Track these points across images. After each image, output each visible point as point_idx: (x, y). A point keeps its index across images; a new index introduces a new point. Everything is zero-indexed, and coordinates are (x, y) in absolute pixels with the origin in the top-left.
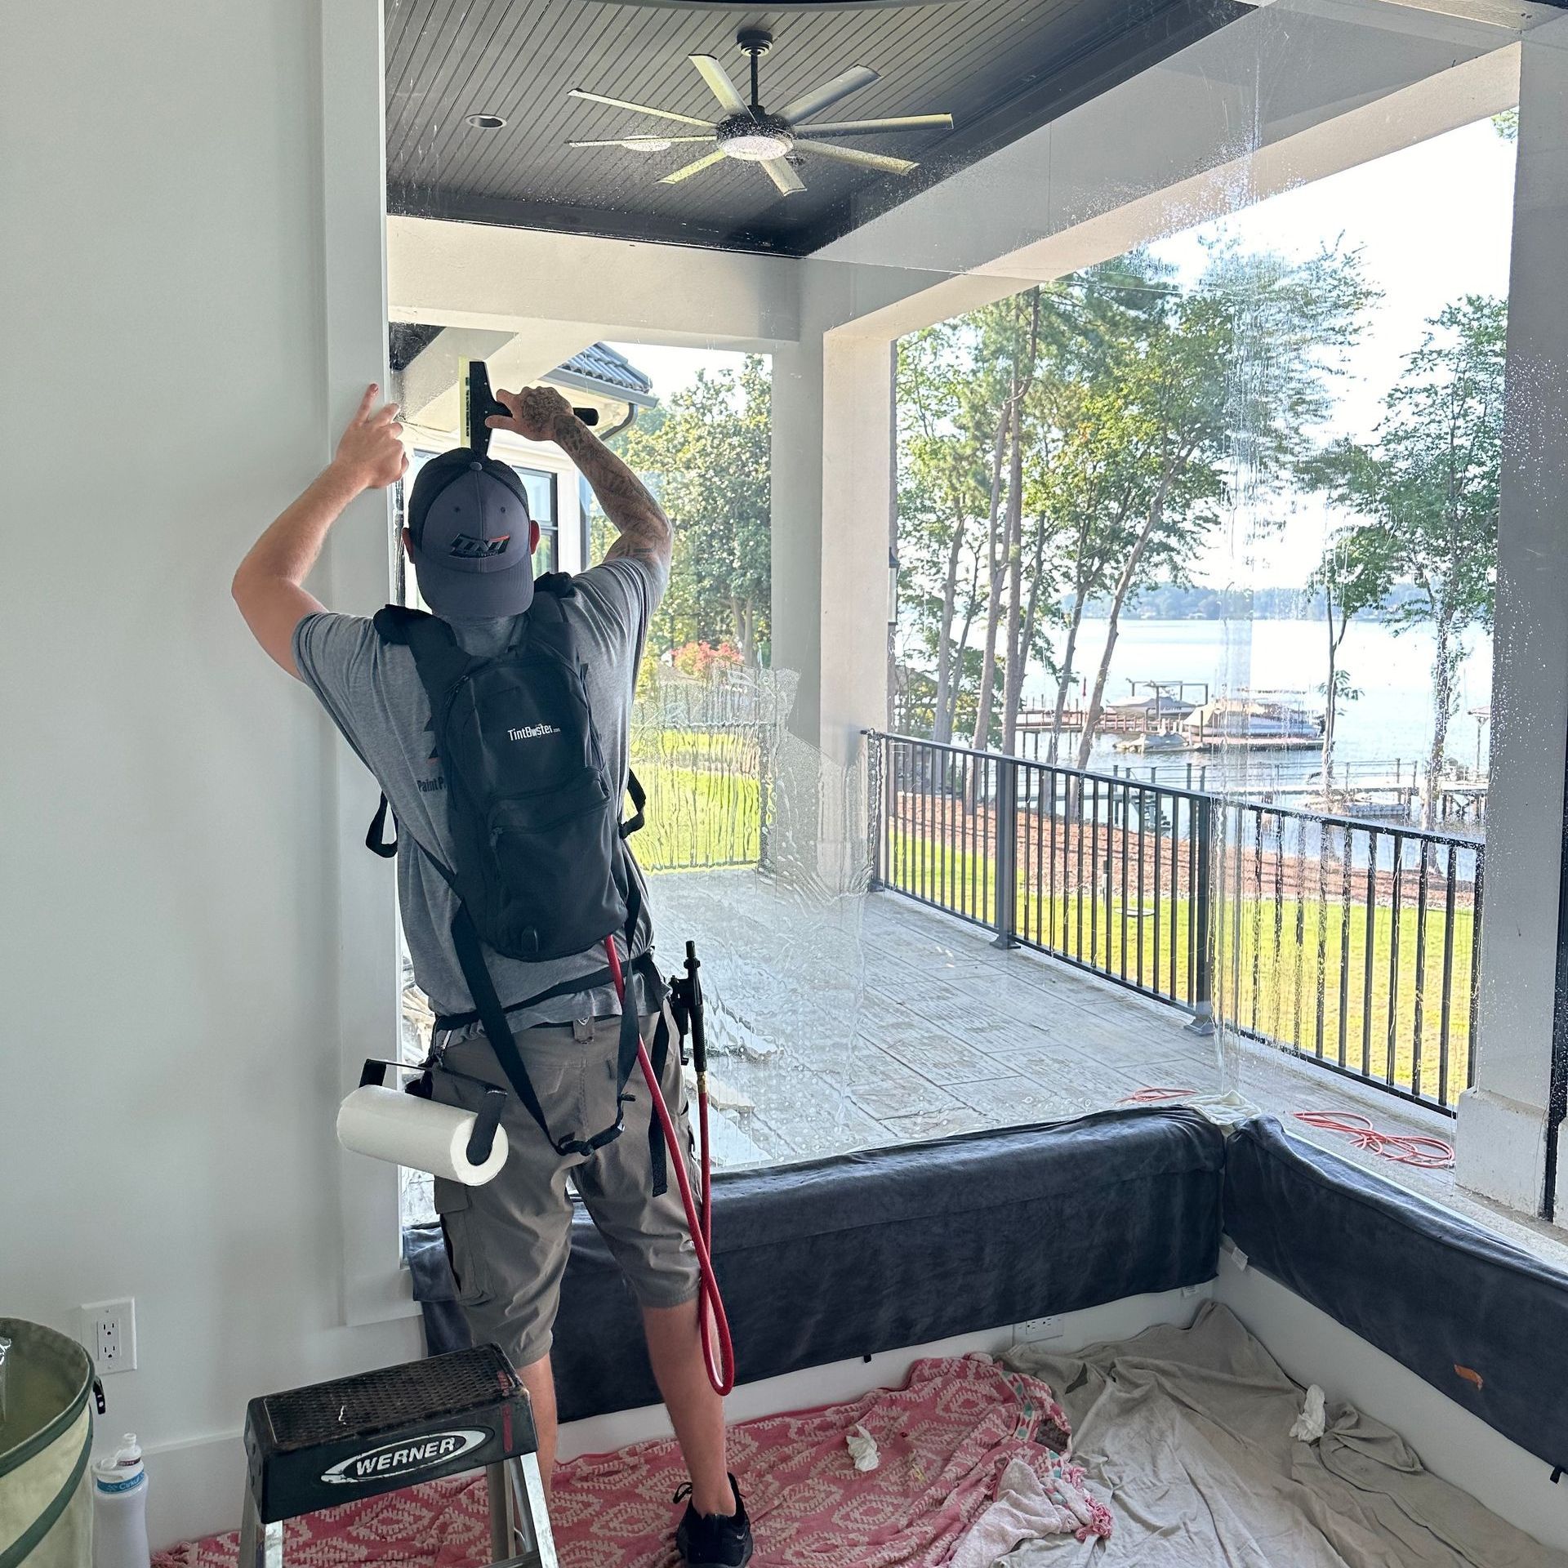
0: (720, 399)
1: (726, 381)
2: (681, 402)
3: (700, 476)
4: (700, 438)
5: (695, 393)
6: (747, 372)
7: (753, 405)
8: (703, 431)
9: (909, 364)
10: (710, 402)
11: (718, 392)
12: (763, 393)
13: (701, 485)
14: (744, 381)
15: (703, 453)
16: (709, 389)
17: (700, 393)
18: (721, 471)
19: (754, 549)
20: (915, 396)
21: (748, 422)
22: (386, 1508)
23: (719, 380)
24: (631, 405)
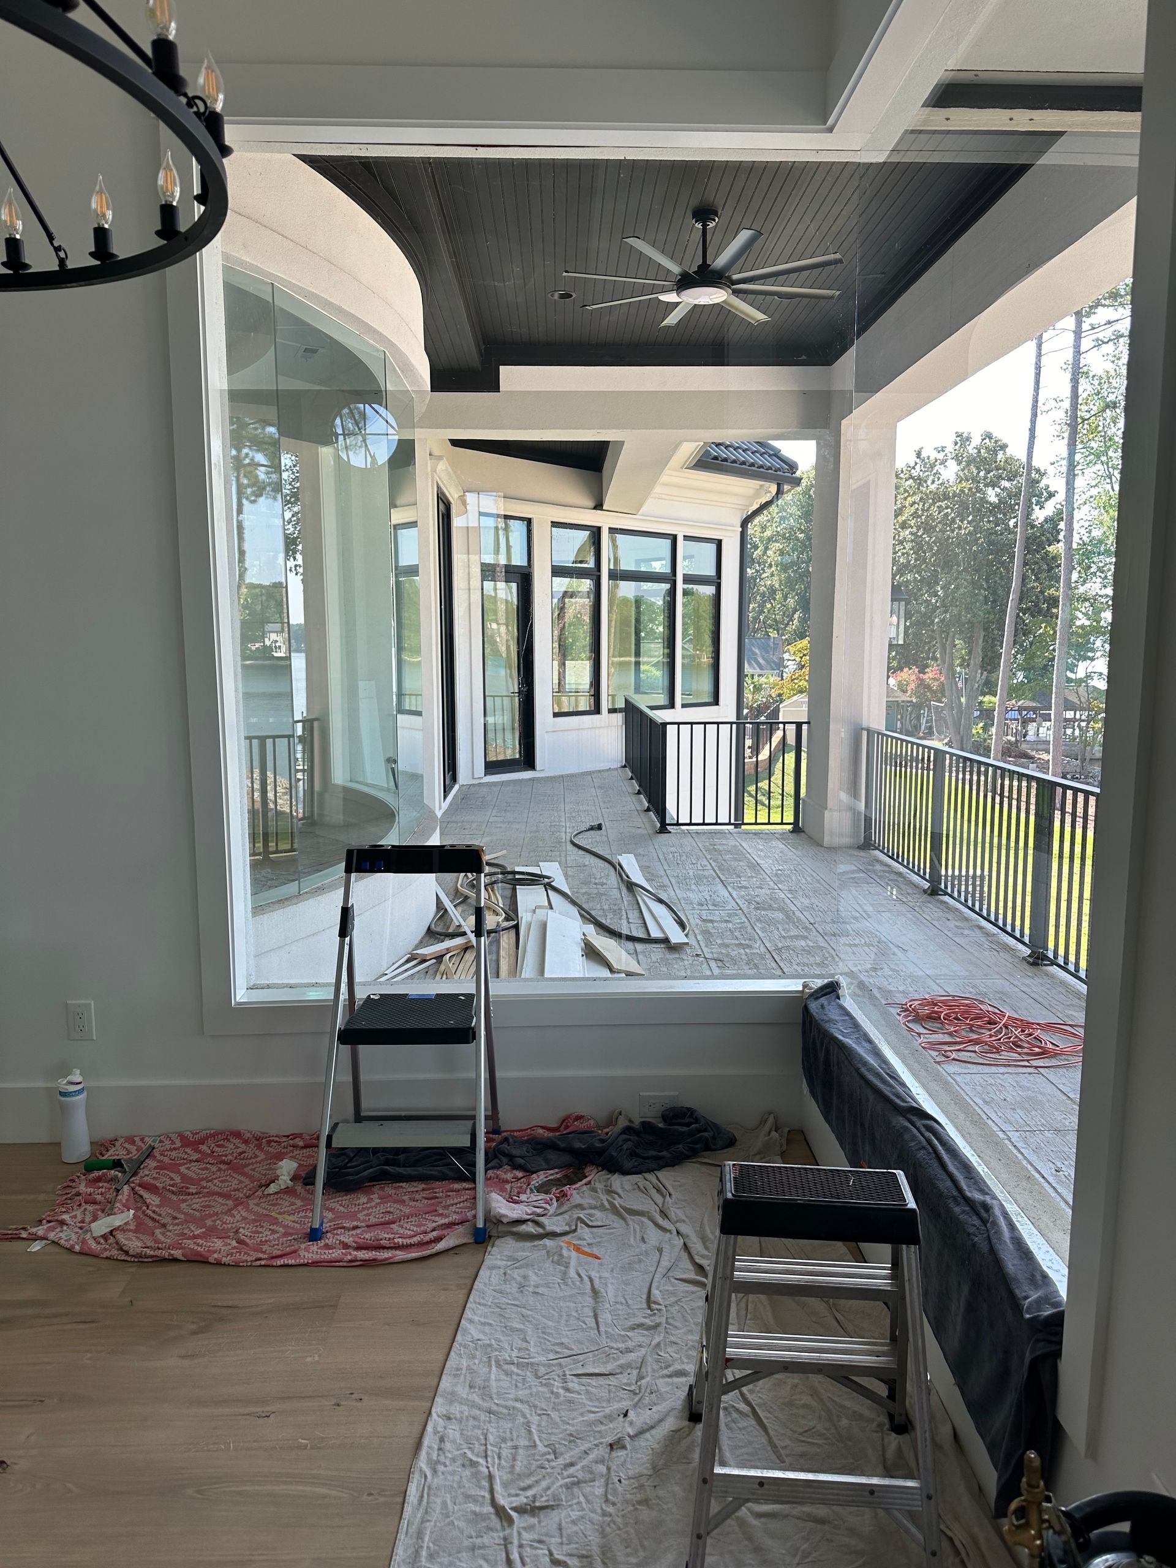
0: (935, 471)
1: (941, 456)
2: (902, 475)
3: (911, 533)
4: (914, 503)
5: (914, 468)
6: (957, 447)
7: (961, 474)
8: (917, 498)
9: (1100, 432)
10: (926, 474)
11: (933, 466)
12: (968, 464)
13: (912, 541)
14: (954, 455)
15: (915, 515)
16: (926, 464)
17: (918, 467)
18: (928, 529)
19: (954, 592)
20: (1104, 459)
21: (955, 488)
22: (224, 1139)
23: (934, 455)
24: (779, 485)
